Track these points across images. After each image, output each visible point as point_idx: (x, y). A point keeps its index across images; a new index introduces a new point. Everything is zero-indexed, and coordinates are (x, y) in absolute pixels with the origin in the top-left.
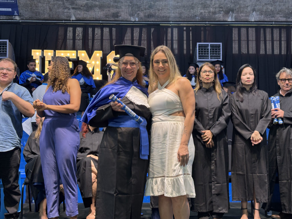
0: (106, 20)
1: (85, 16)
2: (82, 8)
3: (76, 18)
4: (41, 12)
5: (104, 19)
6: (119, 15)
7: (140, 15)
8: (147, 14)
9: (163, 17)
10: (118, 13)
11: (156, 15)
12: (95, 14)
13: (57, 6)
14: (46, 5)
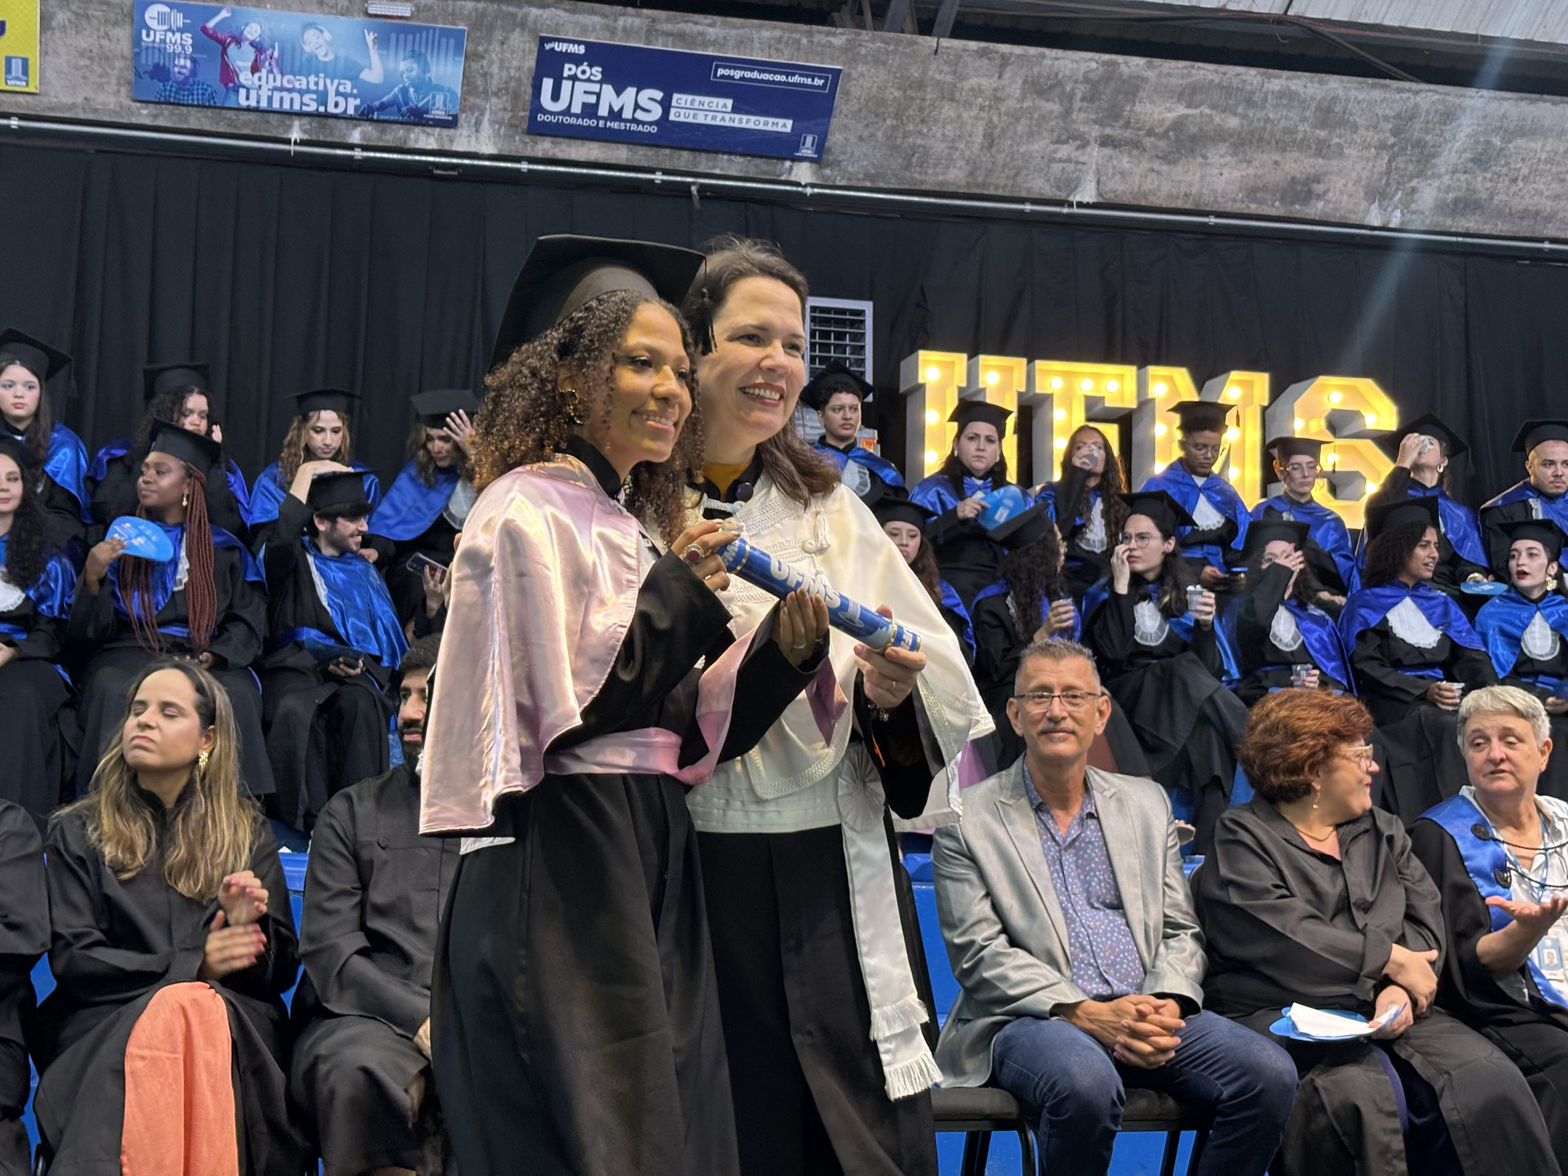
0: (1246, 211)
1: (1150, 184)
2: (1148, 141)
3: (1100, 194)
4: (939, 148)
5: (1238, 207)
6: (1318, 188)
7: (1416, 196)
8: (1451, 196)
9: (1525, 214)
10: (1317, 179)
11: (1495, 202)
12: (1203, 178)
13: (1030, 127)
14: (974, 113)
